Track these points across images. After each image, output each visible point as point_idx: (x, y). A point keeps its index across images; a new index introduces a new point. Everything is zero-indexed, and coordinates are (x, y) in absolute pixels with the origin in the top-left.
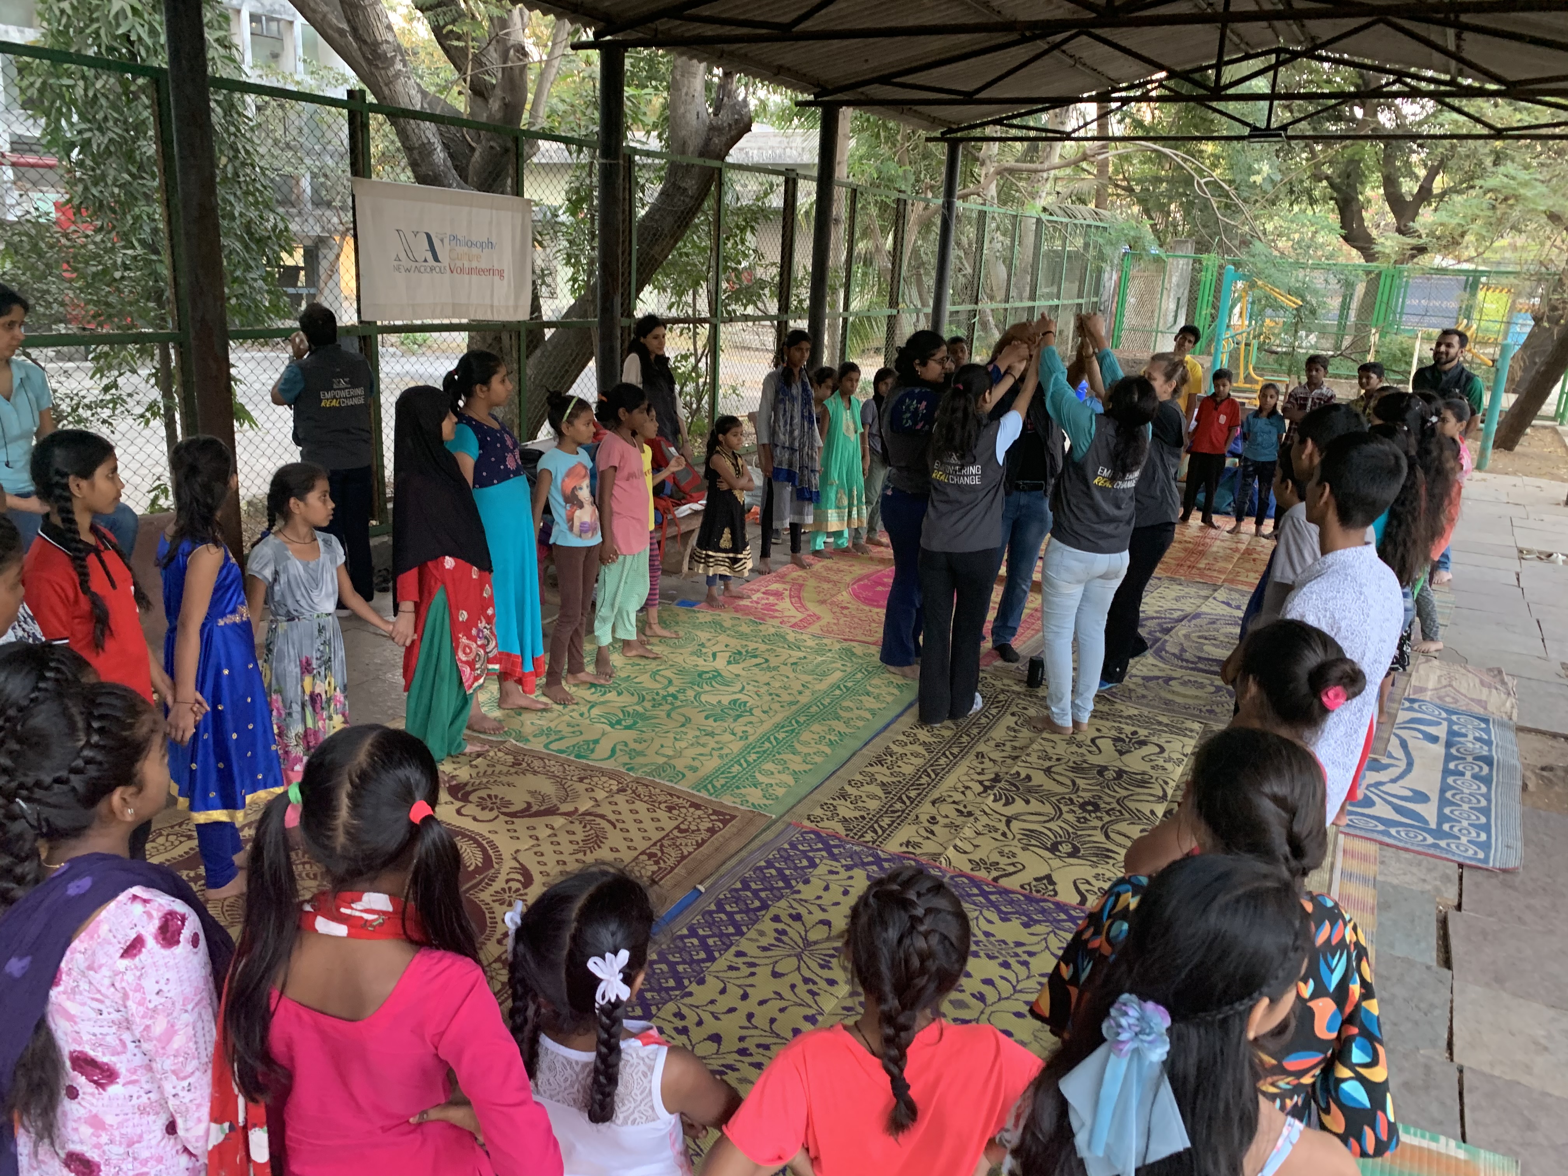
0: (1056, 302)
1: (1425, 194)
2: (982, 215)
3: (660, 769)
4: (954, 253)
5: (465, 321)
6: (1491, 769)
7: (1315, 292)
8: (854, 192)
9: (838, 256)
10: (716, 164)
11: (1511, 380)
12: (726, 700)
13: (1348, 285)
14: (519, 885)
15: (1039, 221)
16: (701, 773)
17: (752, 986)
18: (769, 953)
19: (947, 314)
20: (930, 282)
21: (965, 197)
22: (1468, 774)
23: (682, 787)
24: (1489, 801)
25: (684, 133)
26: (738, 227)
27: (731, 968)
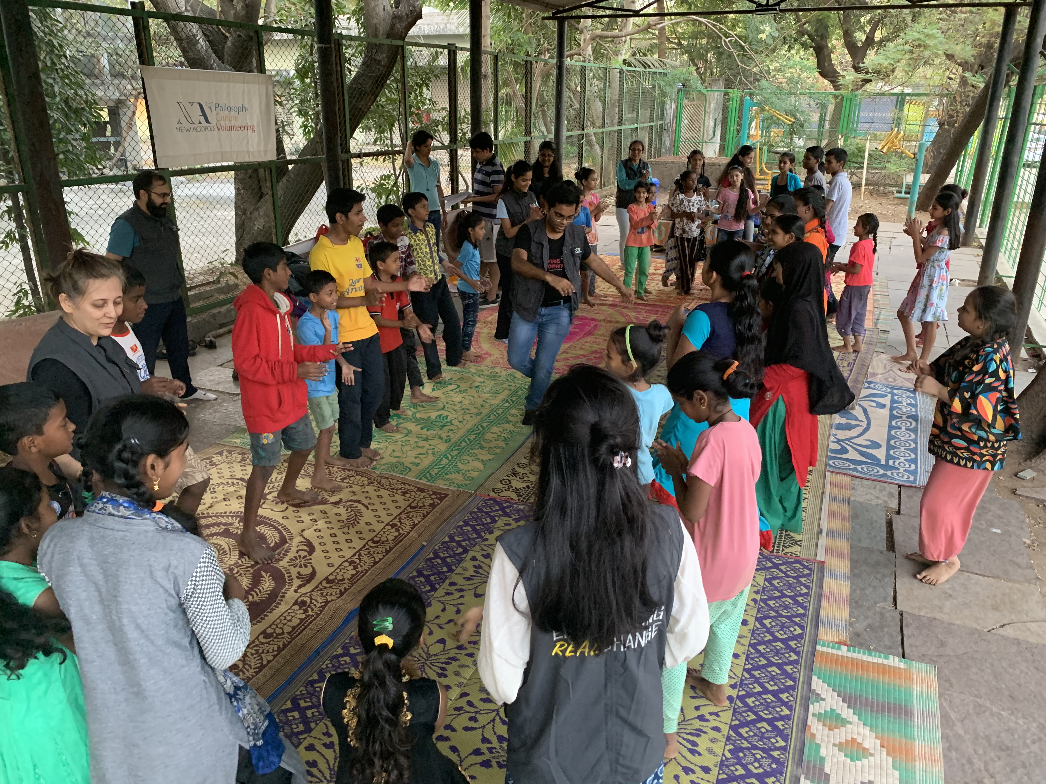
0: (636, 126)
1: (870, 41)
2: (583, 69)
3: (394, 466)
4: (566, 94)
5: (231, 163)
6: (917, 424)
7: (803, 112)
8: (496, 58)
9: (487, 100)
10: (399, 43)
11: (926, 165)
12: (433, 415)
13: (823, 107)
14: (306, 554)
15: (621, 70)
16: (421, 467)
17: (462, 604)
18: (471, 582)
19: (564, 138)
20: (551, 114)
21: (571, 56)
22: (903, 428)
23: (410, 477)
24: (916, 443)
25: (375, 21)
26: (417, 84)
27: (447, 594)
